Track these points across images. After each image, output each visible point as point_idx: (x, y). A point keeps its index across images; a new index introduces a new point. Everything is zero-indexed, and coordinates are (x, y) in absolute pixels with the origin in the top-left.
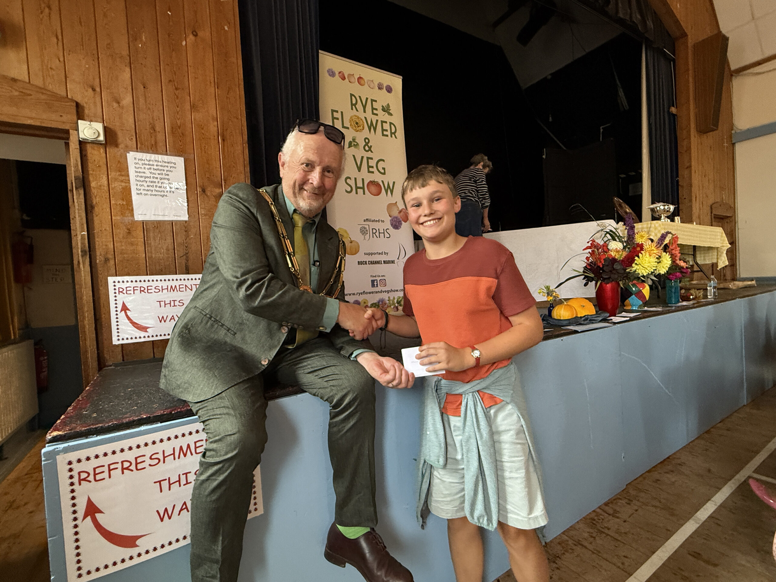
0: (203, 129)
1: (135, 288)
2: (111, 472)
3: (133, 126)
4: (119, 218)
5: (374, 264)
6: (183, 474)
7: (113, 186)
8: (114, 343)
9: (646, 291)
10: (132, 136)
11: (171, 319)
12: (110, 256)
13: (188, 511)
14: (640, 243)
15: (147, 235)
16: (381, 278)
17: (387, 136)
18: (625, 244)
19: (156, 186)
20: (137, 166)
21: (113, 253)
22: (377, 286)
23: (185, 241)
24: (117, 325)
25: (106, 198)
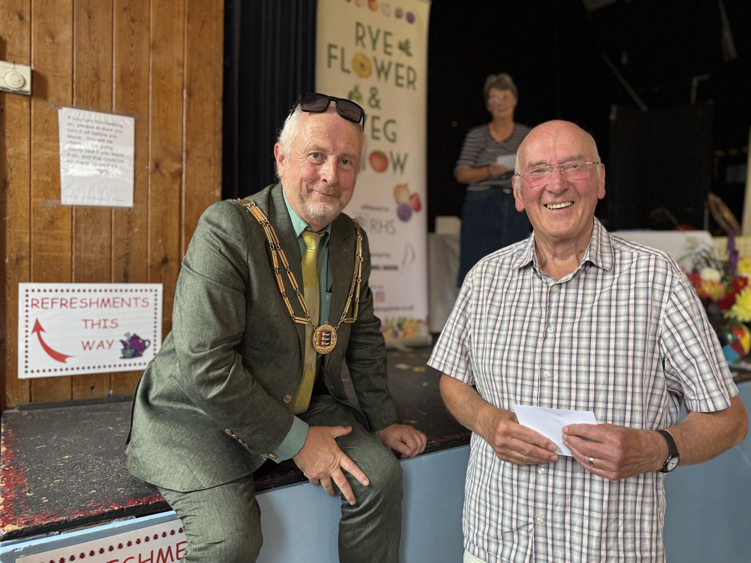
0: (163, 78)
1: (54, 301)
3: (70, 71)
4: (40, 200)
7: (36, 155)
8: (19, 377)
9: (746, 341)
10: (67, 85)
11: (99, 346)
12: (24, 253)
14: (744, 275)
15: (76, 226)
16: (378, 290)
17: (401, 85)
18: (723, 274)
19: (94, 157)
20: (71, 128)
21: (28, 249)
23: (126, 237)
24: (27, 352)
25: (25, 172)
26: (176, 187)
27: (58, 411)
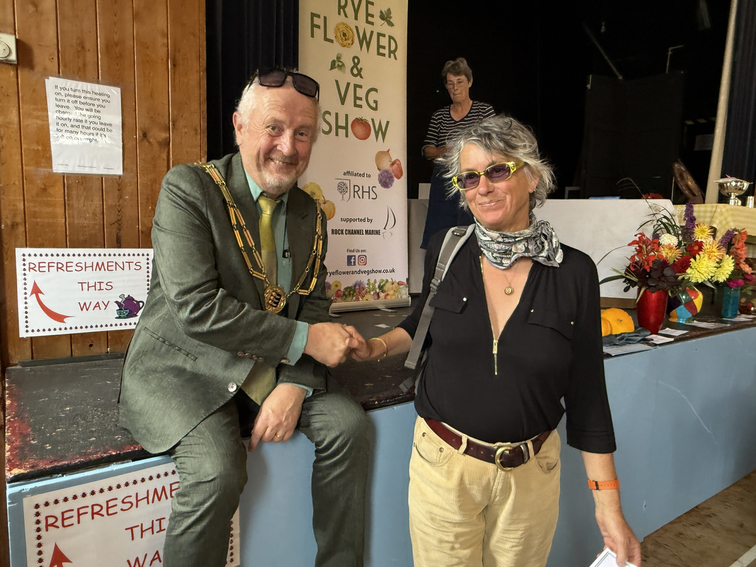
0: (148, 48)
1: (50, 265)
2: (81, 517)
3: (55, 41)
4: (32, 168)
5: (352, 233)
6: (157, 520)
7: (26, 123)
8: (21, 336)
9: (699, 301)
10: (53, 54)
11: (95, 307)
13: (160, 561)
14: (700, 240)
15: (68, 193)
16: (360, 253)
17: (384, 55)
18: (681, 238)
19: (83, 127)
20: (59, 97)
21: (23, 216)
22: (355, 265)
23: (117, 203)
24: (26, 313)
25: (16, 140)
26: (164, 156)
27: (59, 367)
